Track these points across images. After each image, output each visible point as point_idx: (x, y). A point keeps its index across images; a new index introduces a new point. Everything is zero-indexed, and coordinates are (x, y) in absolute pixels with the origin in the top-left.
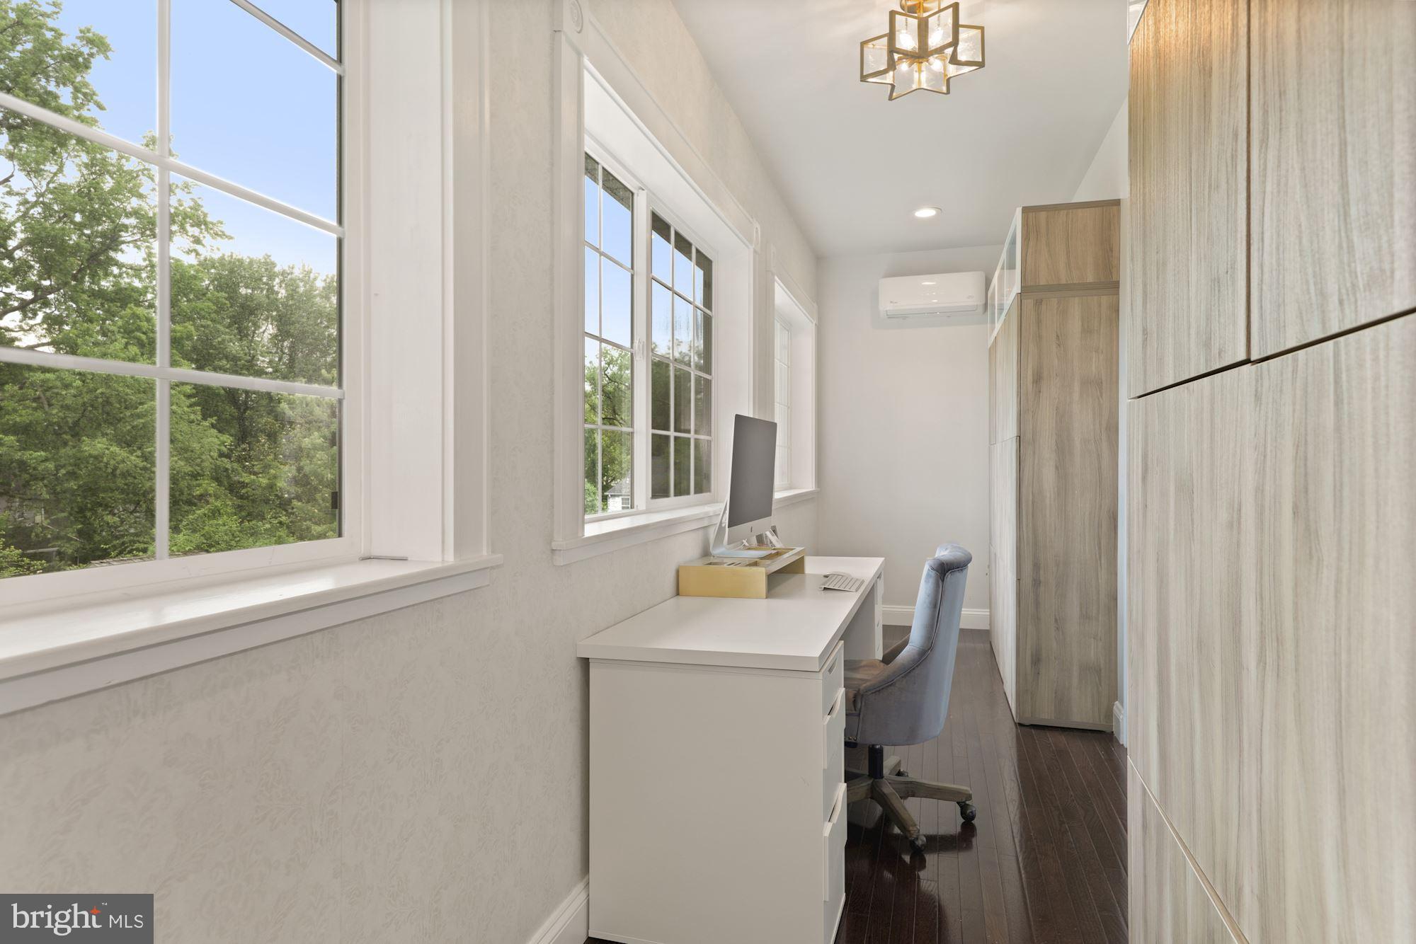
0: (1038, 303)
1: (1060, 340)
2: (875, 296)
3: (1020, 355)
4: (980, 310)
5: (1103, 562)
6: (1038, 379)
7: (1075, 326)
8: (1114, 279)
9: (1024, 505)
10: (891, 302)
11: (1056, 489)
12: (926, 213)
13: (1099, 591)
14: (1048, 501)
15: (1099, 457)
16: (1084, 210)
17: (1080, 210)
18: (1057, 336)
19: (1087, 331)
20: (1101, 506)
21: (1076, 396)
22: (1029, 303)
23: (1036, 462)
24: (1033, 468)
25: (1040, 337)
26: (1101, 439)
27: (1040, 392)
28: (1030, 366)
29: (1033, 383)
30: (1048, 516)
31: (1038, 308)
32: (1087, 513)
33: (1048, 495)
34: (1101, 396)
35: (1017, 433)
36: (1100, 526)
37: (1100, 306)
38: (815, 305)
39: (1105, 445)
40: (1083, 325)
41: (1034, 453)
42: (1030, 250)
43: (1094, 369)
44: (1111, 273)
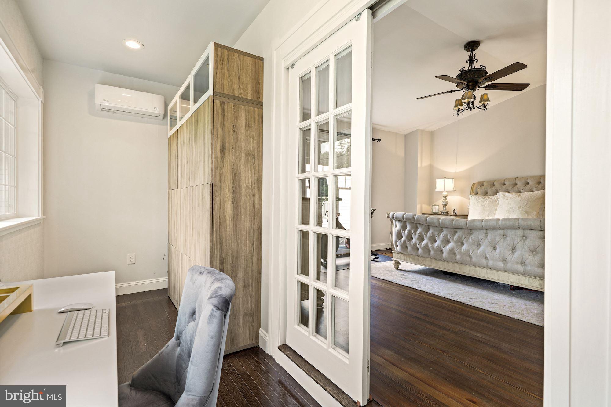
0: (223, 104)
1: (235, 127)
2: (92, 95)
3: (212, 133)
4: (161, 117)
5: (255, 254)
6: (223, 149)
7: (242, 122)
8: (261, 100)
9: (215, 225)
10: (104, 100)
11: (232, 215)
12: (133, 45)
13: (253, 270)
14: (228, 222)
15: (254, 196)
16: (247, 57)
17: (245, 57)
18: (233, 126)
19: (248, 126)
20: (254, 223)
21: (243, 162)
22: (218, 103)
23: (222, 199)
24: (220, 203)
25: (224, 124)
26: (254, 187)
27: (224, 157)
28: (219, 141)
29: (220, 151)
30: (228, 230)
31: (223, 107)
32: (248, 228)
33: (228, 218)
34: (255, 163)
35: (211, 181)
36: (254, 234)
37: (254, 113)
38: (41, 87)
39: (256, 190)
40: (246, 122)
41: (221, 194)
42: (218, 71)
43: (251, 147)
44: (259, 97)
